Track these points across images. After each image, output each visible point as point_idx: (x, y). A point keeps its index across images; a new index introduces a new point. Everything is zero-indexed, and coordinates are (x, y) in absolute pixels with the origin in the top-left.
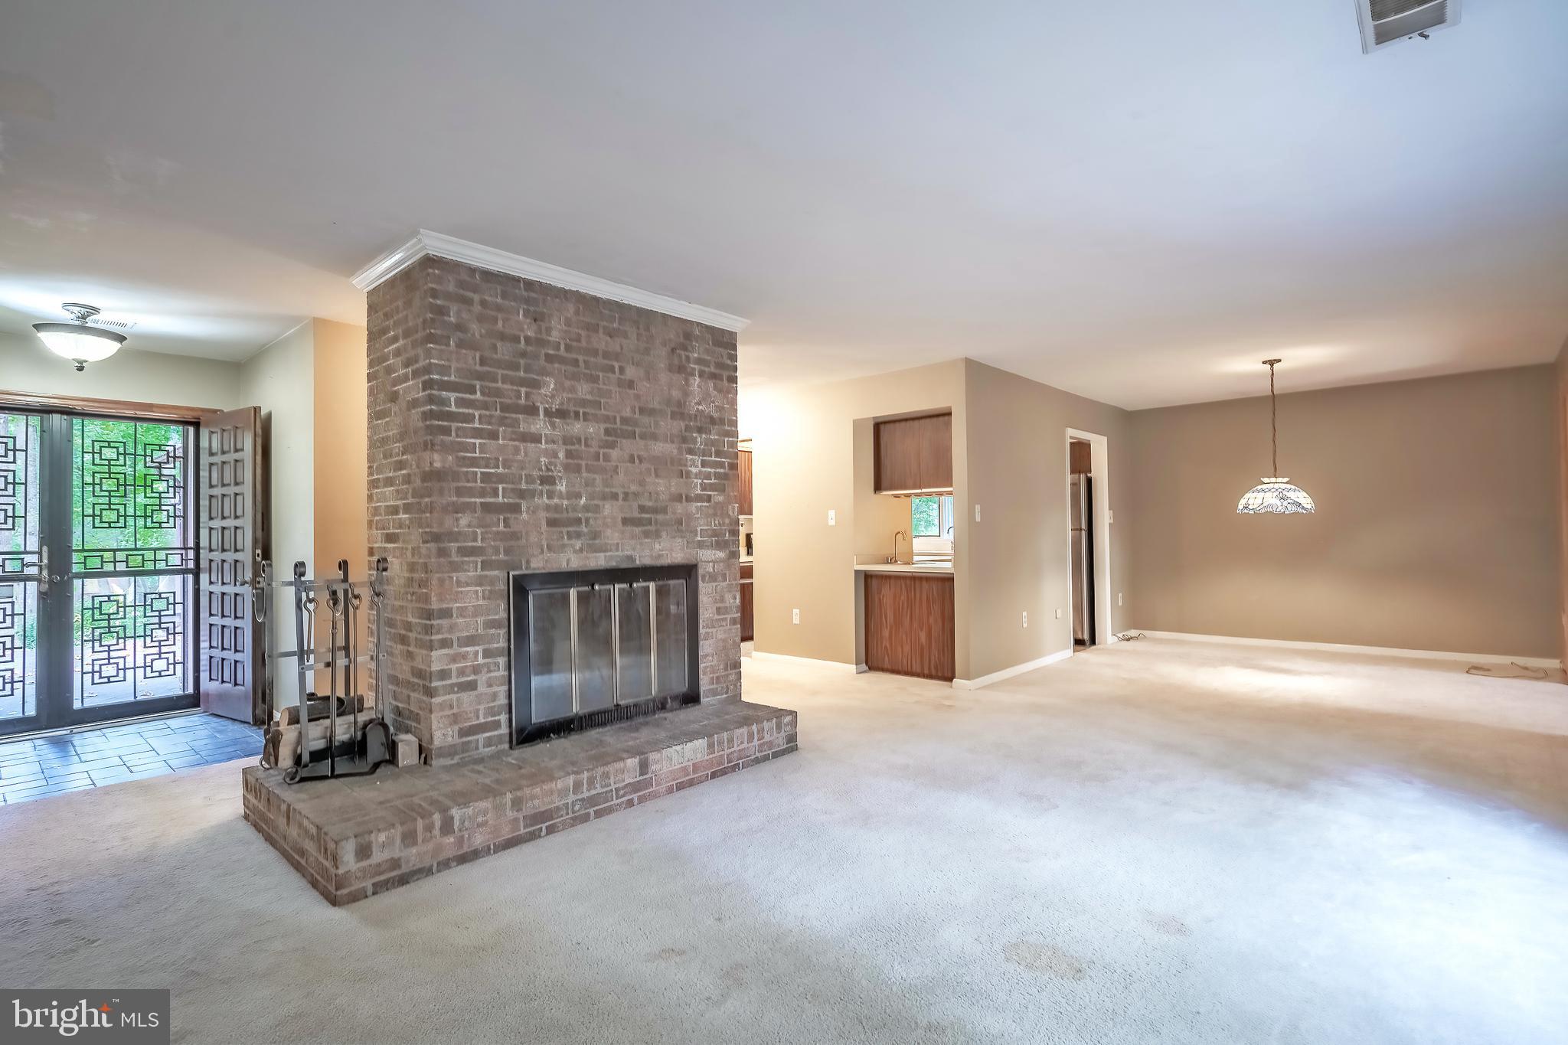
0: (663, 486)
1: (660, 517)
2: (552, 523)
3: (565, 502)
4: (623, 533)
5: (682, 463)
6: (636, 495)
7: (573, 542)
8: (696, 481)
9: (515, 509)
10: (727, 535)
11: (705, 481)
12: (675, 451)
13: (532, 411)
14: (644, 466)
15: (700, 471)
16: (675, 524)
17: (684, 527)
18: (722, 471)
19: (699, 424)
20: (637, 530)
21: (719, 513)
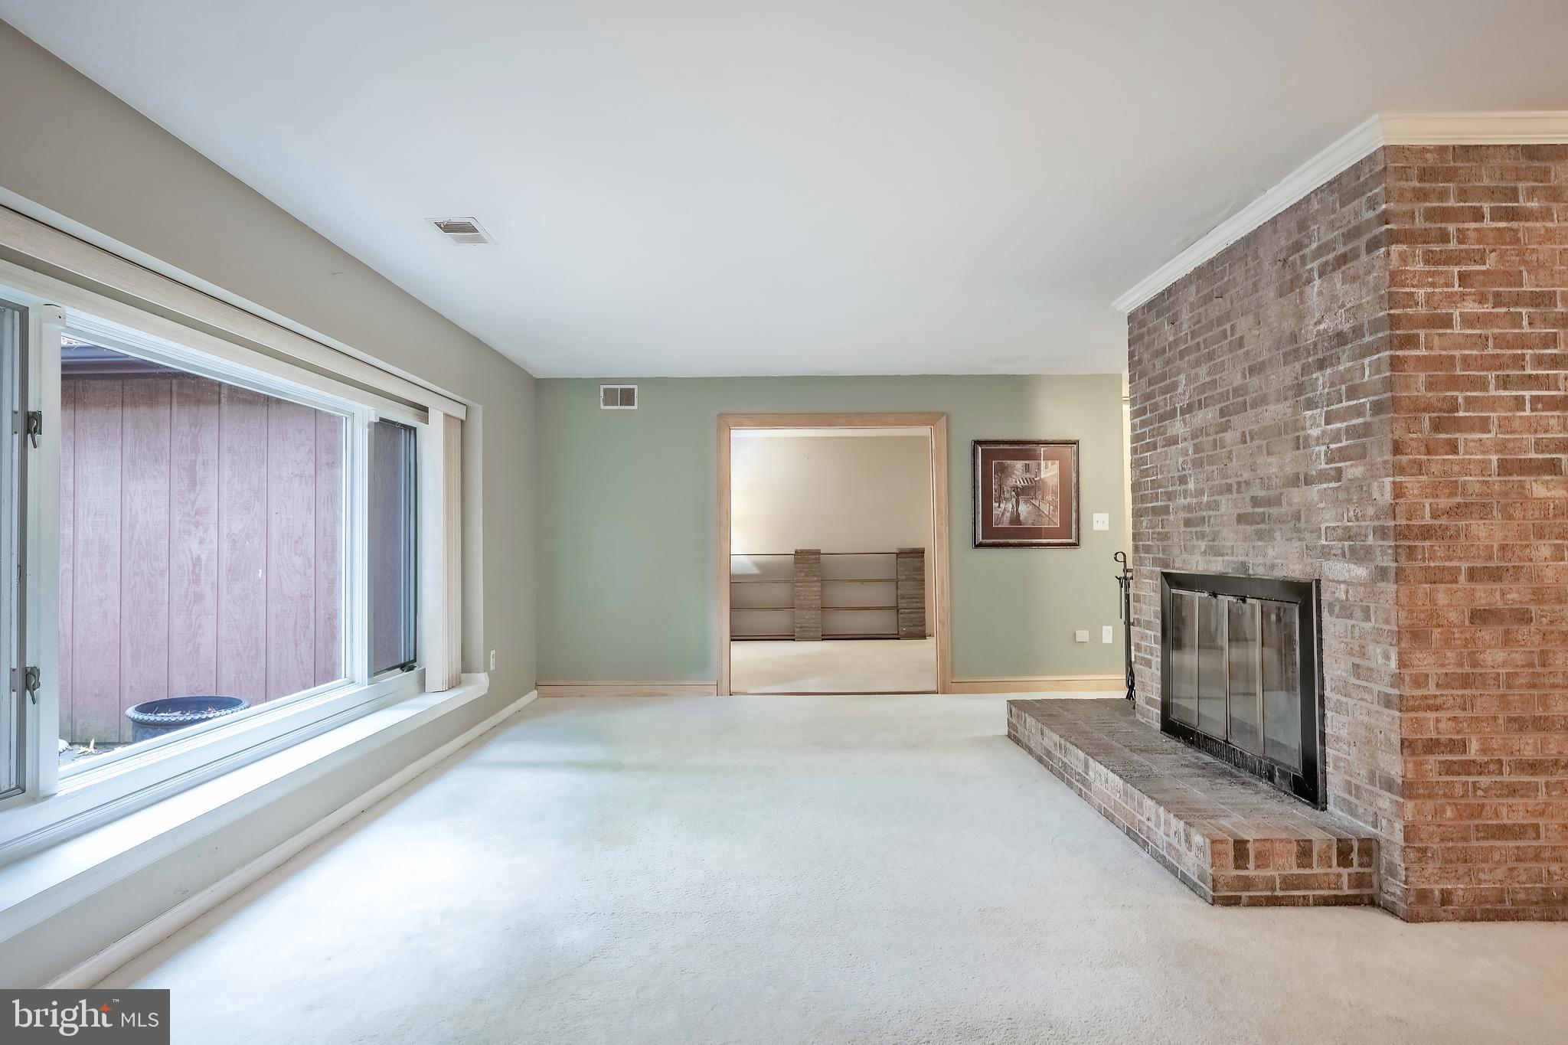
0: (1275, 466)
1: (1274, 511)
2: (1188, 523)
3: (1195, 500)
4: (1237, 533)
5: (1296, 426)
6: (1247, 483)
7: (1200, 542)
8: (1317, 448)
9: (1165, 511)
10: (1371, 537)
11: (1332, 446)
12: (1289, 411)
13: (1172, 415)
14: (1257, 442)
15: (1323, 432)
16: (1292, 520)
17: (1302, 525)
18: (1361, 420)
19: (1320, 356)
20: (1250, 529)
21: (1355, 497)
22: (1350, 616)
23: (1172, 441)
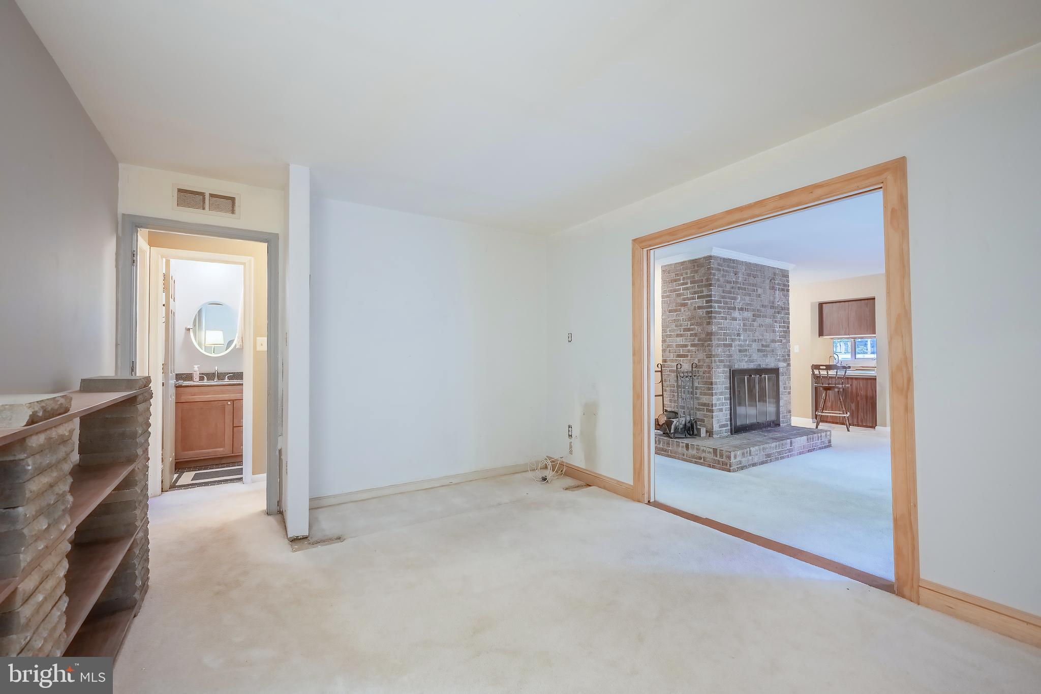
0: (768, 336)
1: (767, 349)
2: (740, 351)
3: (743, 343)
4: (758, 355)
6: (761, 340)
7: (745, 358)
8: (777, 334)
9: (731, 345)
10: (787, 356)
11: (780, 334)
12: (772, 322)
13: (734, 309)
14: (763, 328)
15: (779, 330)
16: (772, 351)
17: (774, 353)
18: (784, 329)
19: (778, 310)
20: (762, 354)
21: (783, 347)
22: (784, 375)
23: (734, 319)
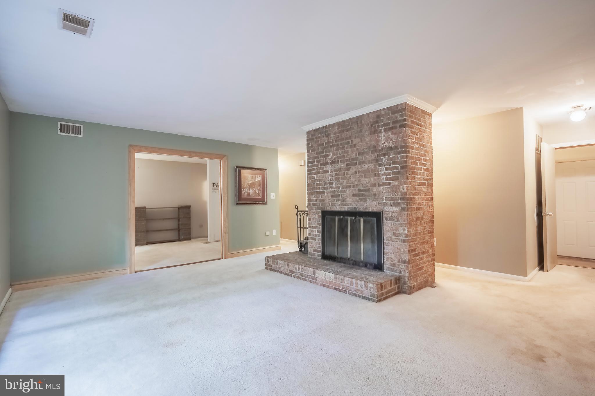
0: (367, 181)
1: (367, 193)
2: (332, 196)
3: (335, 190)
5: (375, 170)
6: (357, 185)
7: (337, 202)
8: (383, 177)
10: (400, 200)
11: (387, 177)
12: (373, 166)
13: (327, 164)
14: (360, 174)
15: (385, 173)
16: (373, 196)
17: (377, 197)
18: (397, 170)
19: (384, 152)
20: (358, 198)
21: (395, 190)
22: (393, 221)
